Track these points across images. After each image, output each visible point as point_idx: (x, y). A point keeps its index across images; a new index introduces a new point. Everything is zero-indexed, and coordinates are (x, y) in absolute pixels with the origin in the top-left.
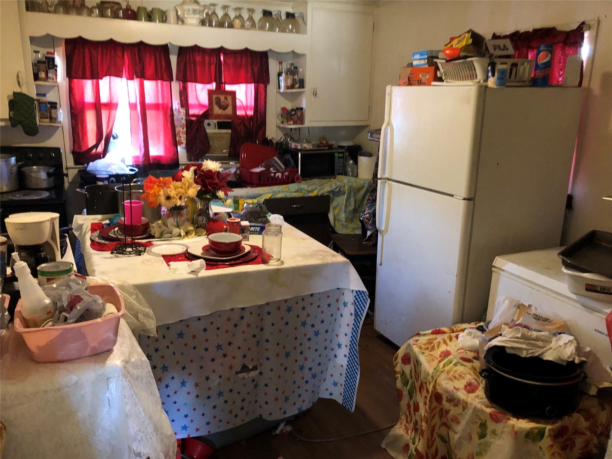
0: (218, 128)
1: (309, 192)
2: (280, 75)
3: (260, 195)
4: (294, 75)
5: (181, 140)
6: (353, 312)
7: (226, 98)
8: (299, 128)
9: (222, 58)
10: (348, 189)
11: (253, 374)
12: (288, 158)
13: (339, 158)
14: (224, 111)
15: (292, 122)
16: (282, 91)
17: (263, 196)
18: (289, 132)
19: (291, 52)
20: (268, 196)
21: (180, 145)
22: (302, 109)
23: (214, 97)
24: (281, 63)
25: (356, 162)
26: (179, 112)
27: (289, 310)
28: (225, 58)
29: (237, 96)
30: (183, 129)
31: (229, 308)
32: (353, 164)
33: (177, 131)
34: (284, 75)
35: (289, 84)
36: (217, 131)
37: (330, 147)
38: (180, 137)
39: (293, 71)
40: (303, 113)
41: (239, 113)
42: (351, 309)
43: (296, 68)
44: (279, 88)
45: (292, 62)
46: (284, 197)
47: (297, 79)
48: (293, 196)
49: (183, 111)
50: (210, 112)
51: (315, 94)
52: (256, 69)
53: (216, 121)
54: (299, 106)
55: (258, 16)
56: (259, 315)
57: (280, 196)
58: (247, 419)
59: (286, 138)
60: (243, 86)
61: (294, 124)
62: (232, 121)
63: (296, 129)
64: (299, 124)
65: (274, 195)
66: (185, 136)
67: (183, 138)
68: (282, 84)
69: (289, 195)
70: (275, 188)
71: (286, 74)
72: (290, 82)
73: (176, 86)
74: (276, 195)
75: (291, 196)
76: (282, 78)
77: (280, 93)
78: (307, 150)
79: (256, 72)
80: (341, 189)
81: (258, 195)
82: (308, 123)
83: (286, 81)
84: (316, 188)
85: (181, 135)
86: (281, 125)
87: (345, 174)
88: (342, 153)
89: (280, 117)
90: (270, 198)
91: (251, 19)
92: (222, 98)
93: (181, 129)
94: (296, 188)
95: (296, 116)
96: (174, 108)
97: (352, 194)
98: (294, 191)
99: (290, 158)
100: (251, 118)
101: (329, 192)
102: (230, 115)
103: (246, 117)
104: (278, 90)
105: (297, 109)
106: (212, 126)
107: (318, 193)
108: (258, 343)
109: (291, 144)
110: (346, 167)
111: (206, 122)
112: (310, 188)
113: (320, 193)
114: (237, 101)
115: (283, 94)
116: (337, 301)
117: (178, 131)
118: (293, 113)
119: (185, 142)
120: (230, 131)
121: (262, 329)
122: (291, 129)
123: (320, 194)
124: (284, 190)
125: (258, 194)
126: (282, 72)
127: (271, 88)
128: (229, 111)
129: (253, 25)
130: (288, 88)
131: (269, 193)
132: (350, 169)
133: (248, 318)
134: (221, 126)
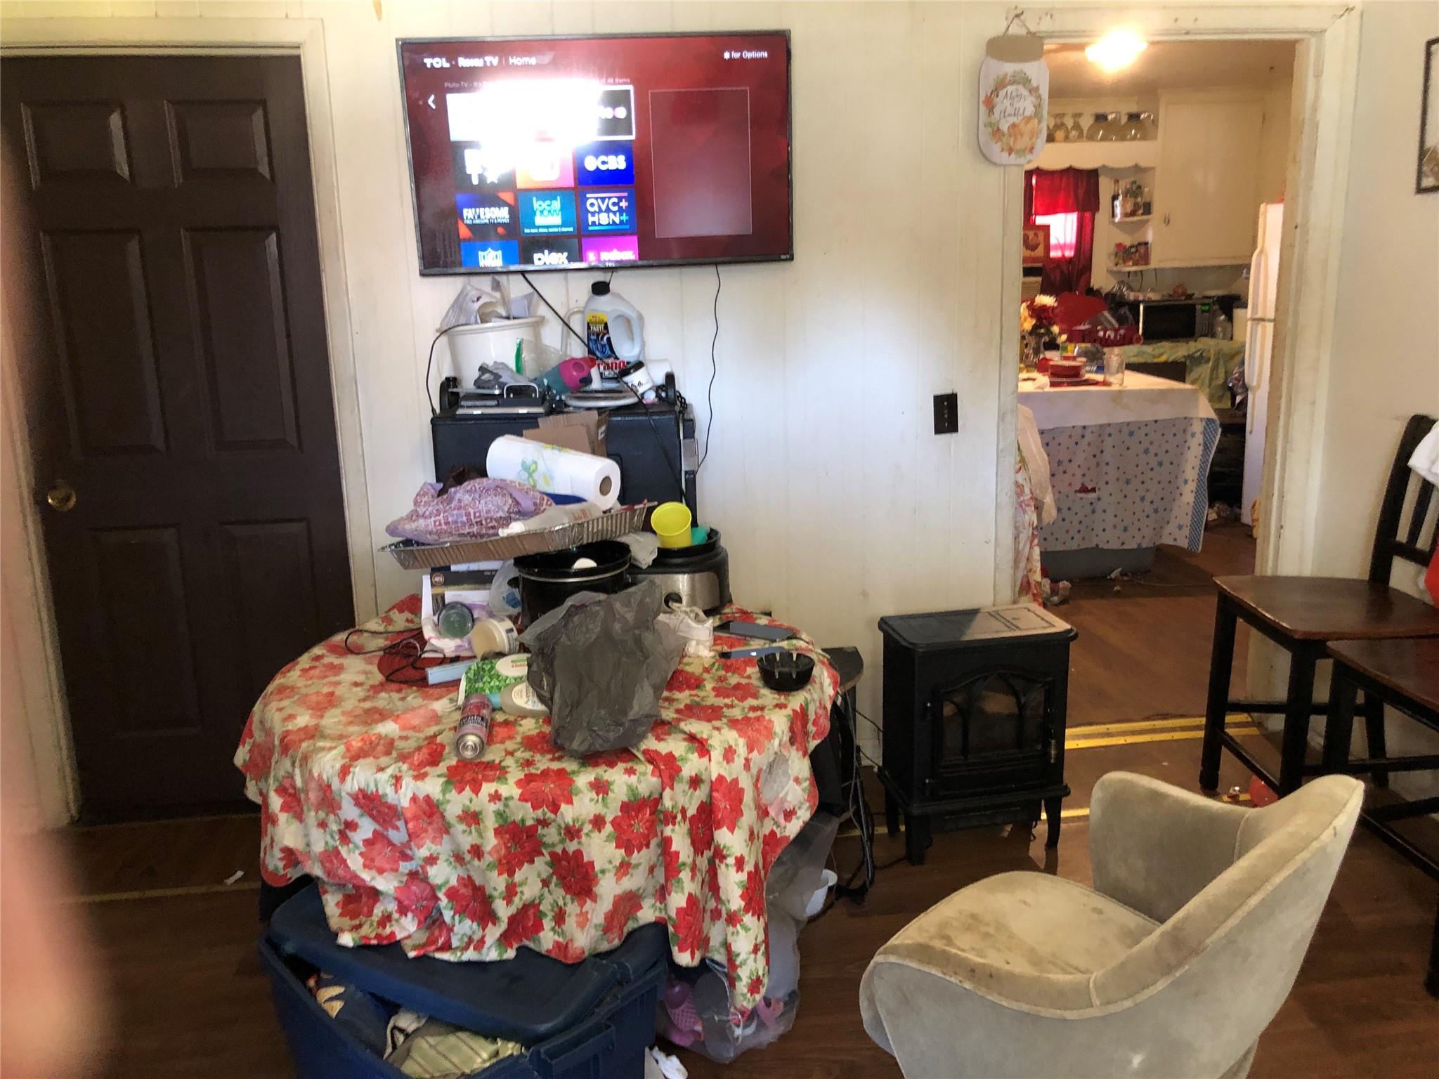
1: (1155, 357)
2: (1115, 198)
4: (1136, 197)
6: (1202, 442)
7: (1036, 235)
8: (1141, 271)
9: (1034, 181)
10: (1215, 355)
11: (1092, 496)
12: (1125, 313)
13: (1203, 311)
14: (1032, 253)
15: (1131, 263)
16: (1117, 220)
18: (1125, 278)
19: (1133, 167)
22: (1146, 244)
24: (1117, 181)
25: (1230, 318)
27: (1131, 434)
28: (1040, 182)
29: (1051, 232)
31: (1071, 425)
32: (1224, 320)
34: (1121, 198)
35: (1129, 210)
37: (1190, 297)
39: (1135, 191)
40: (1147, 249)
41: (1053, 254)
42: (1199, 438)
43: (1139, 187)
44: (1113, 215)
45: (1133, 179)
47: (1141, 204)
48: (1131, 361)
51: (1167, 221)
52: (1081, 192)
54: (1142, 240)
55: (1087, 122)
56: (1100, 435)
58: (1083, 546)
59: (1120, 288)
60: (1060, 217)
61: (1134, 265)
62: (1044, 266)
63: (1136, 272)
64: (1142, 265)
68: (1118, 211)
71: (1125, 196)
72: (1129, 208)
75: (1128, 361)
76: (1117, 203)
77: (1114, 223)
78: (1154, 301)
79: (1081, 196)
80: (1204, 354)
82: (1154, 263)
83: (1123, 205)
84: (1165, 352)
86: (1115, 269)
87: (1213, 335)
88: (1208, 304)
89: (1113, 257)
91: (1077, 126)
92: (1031, 234)
95: (1137, 255)
97: (1221, 362)
99: (1128, 312)
100: (1070, 260)
101: (1184, 357)
102: (1041, 257)
103: (1063, 259)
104: (1111, 219)
105: (1140, 244)
107: (1168, 358)
108: (1098, 464)
109: (1129, 294)
110: (1213, 325)
112: (1156, 352)
113: (1170, 358)
114: (1052, 238)
115: (1120, 225)
116: (1184, 431)
118: (1133, 250)
120: (1039, 279)
121: (1102, 452)
122: (1129, 273)
123: (1170, 360)
126: (1118, 195)
127: (1101, 218)
129: (1080, 136)
130: (1126, 215)
132: (1220, 329)
133: (1089, 437)
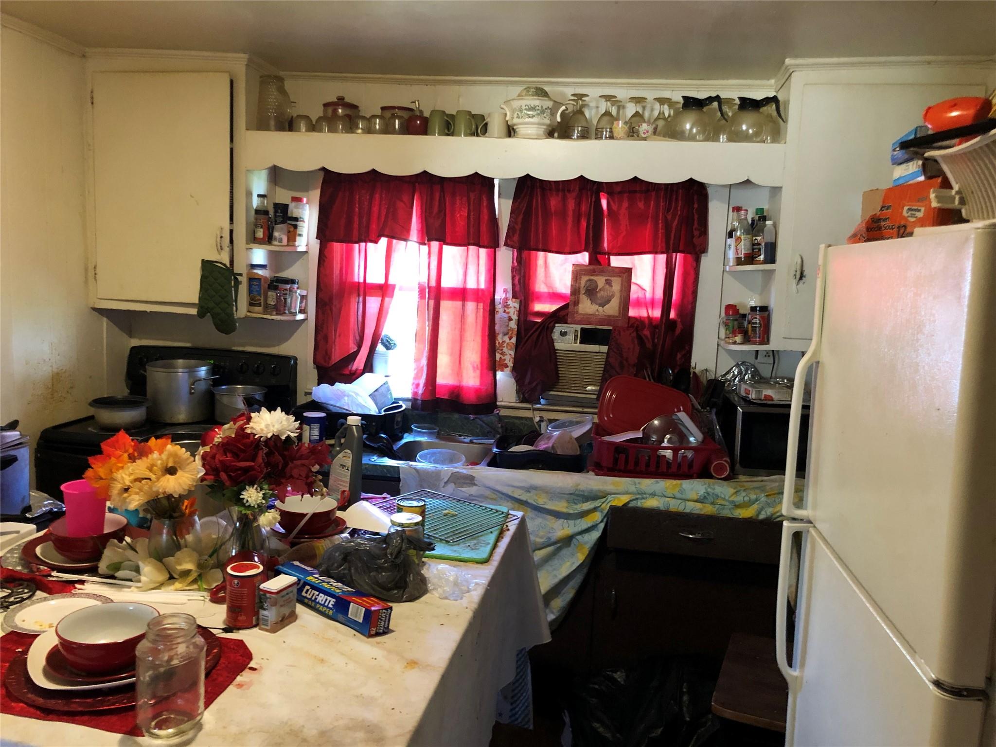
0: (581, 343)
1: (737, 506)
2: (731, 234)
3: (603, 495)
4: (756, 234)
5: (505, 360)
7: (609, 283)
9: (604, 203)
15: (742, 339)
17: (610, 498)
19: (745, 181)
20: (620, 501)
21: (502, 370)
22: (768, 309)
23: (584, 280)
26: (506, 306)
28: (612, 203)
29: (633, 280)
30: (510, 338)
33: (499, 343)
35: (742, 255)
36: (578, 346)
38: (503, 354)
40: (769, 317)
41: (632, 313)
43: (764, 218)
46: (662, 508)
47: (763, 245)
48: (688, 510)
49: (514, 305)
50: (571, 307)
51: (798, 277)
52: (675, 220)
53: (578, 327)
54: (762, 302)
57: (652, 503)
60: (647, 258)
61: (744, 342)
62: (614, 329)
64: (755, 343)
65: (637, 499)
66: (512, 353)
67: (508, 356)
69: (675, 506)
70: (647, 484)
73: (505, 257)
74: (643, 501)
75: (681, 509)
79: (674, 227)
81: (601, 494)
82: (778, 342)
84: (757, 500)
85: (505, 350)
90: (625, 505)
92: (601, 281)
93: (506, 339)
94: (702, 493)
96: (497, 297)
98: (695, 497)
100: (657, 324)
102: (614, 316)
103: (647, 322)
104: (725, 267)
106: (571, 337)
107: (759, 513)
111: (559, 328)
112: (739, 499)
113: (763, 512)
114: (633, 288)
117: (501, 342)
118: (749, 317)
119: (511, 364)
120: (604, 349)
123: (762, 517)
124: (669, 493)
125: (600, 491)
127: (711, 263)
128: (612, 308)
130: (740, 261)
131: (627, 493)
134: (588, 336)
